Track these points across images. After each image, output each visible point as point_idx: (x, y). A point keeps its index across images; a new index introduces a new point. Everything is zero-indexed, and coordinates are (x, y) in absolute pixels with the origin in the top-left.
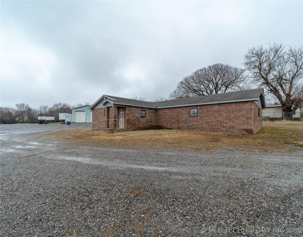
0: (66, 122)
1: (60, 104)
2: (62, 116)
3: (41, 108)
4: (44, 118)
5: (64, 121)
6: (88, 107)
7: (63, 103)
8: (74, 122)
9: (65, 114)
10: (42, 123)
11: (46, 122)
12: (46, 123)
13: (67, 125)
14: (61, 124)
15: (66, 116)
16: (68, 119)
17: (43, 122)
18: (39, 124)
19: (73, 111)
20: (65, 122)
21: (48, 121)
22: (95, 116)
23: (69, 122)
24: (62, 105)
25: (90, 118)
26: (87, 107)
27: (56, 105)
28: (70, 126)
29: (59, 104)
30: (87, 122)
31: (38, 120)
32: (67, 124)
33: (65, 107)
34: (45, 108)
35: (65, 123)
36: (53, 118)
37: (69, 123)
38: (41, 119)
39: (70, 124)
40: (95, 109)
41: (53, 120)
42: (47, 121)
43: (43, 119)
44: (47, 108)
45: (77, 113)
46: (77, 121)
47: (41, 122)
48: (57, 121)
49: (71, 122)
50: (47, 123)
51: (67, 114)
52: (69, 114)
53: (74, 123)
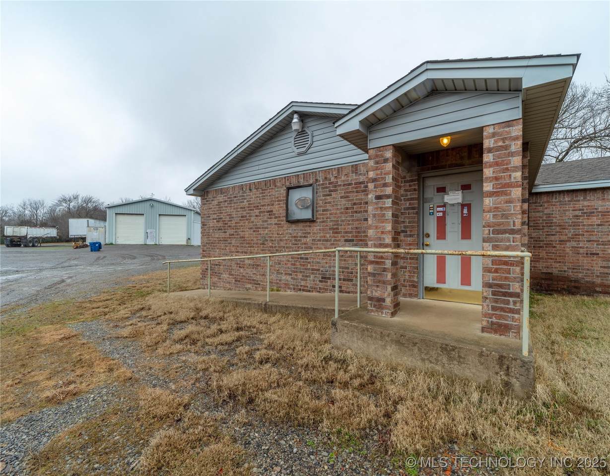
0: (88, 242)
1: (76, 198)
2: (78, 227)
3: (24, 206)
4: (23, 231)
5: (84, 239)
6: (153, 202)
7: (83, 194)
8: (112, 244)
9: (88, 221)
10: (19, 246)
11: (30, 242)
12: (31, 245)
13: (92, 251)
14: (72, 249)
15: (88, 226)
16: (95, 234)
17: (20, 241)
18: (8, 246)
19: (110, 214)
20: (85, 241)
21: (36, 240)
22: (220, 224)
23: (97, 243)
24: (80, 201)
25: (156, 231)
26: (148, 203)
27: (65, 200)
28: (98, 258)
29: (72, 197)
30: (149, 242)
31: (4, 236)
32: (89, 249)
33: (89, 205)
34: (36, 206)
35: (87, 246)
36: (52, 232)
37: (96, 247)
38: (15, 235)
39: (99, 250)
40: (222, 191)
41: (51, 237)
42: (34, 238)
43: (20, 233)
44: (40, 206)
45: (120, 218)
46: (121, 241)
47: (15, 242)
48: (63, 238)
49: (103, 243)
50: (33, 246)
51: (91, 221)
52: (98, 222)
53: (111, 246)
